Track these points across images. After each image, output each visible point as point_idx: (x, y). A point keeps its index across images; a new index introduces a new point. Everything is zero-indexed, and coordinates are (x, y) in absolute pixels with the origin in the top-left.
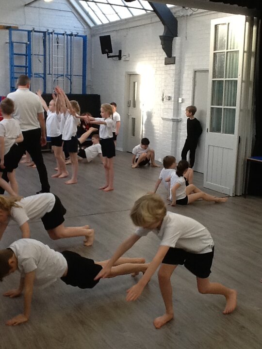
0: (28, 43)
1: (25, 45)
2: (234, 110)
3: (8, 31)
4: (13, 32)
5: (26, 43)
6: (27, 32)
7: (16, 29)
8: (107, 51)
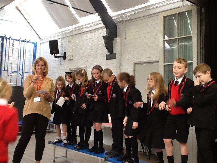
8: (54, 52)
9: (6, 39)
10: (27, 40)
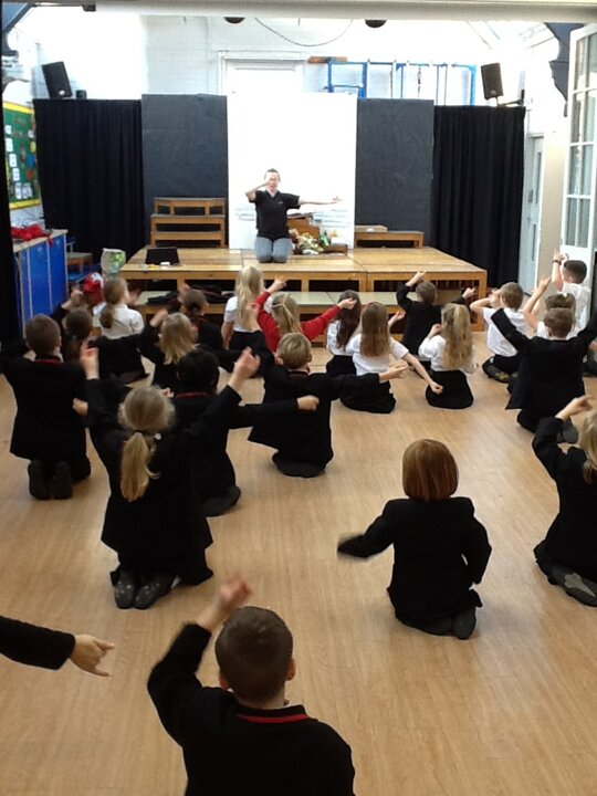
0: (362, 86)
1: (356, 89)
2: (589, 201)
3: (326, 66)
4: (334, 67)
5: (358, 87)
6: (361, 67)
7: (343, 61)
8: (493, 92)
9: (401, 65)
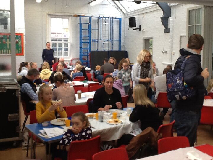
0: (90, 23)
1: (88, 24)
3: (79, 17)
4: (81, 18)
5: (89, 24)
6: (89, 18)
7: (83, 16)
9: (100, 18)
10: (114, 17)
